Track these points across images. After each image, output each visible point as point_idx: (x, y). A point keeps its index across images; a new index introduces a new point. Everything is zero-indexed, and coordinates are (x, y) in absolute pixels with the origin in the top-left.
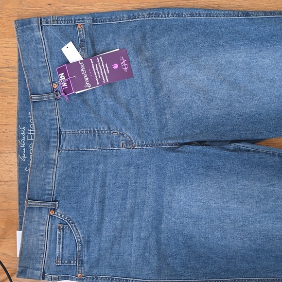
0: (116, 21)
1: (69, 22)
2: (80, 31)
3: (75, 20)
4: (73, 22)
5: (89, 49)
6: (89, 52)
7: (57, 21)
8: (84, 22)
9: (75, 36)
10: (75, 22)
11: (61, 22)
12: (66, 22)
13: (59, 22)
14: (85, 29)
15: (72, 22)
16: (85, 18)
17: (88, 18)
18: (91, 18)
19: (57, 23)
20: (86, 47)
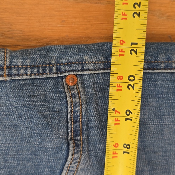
0: (167, 68)
1: (44, 72)
2: (73, 96)
3: (58, 65)
4: (54, 70)
5: (91, 141)
6: (92, 148)
7: (10, 68)
8: (82, 70)
9: (57, 108)
10: (58, 71)
11: (22, 72)
12: (35, 70)
13: (15, 72)
14: (84, 87)
15: (51, 70)
16: (86, 58)
17: (94, 60)
18: (102, 59)
19: (10, 75)
20: (85, 137)
